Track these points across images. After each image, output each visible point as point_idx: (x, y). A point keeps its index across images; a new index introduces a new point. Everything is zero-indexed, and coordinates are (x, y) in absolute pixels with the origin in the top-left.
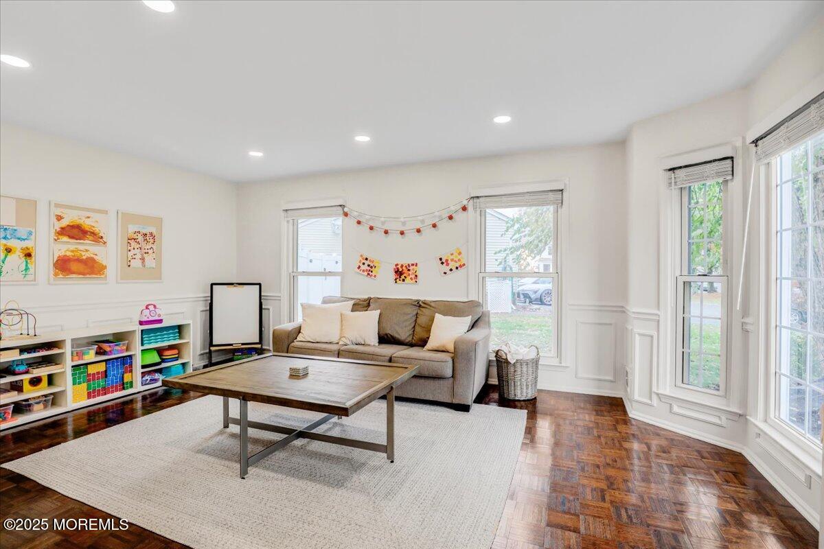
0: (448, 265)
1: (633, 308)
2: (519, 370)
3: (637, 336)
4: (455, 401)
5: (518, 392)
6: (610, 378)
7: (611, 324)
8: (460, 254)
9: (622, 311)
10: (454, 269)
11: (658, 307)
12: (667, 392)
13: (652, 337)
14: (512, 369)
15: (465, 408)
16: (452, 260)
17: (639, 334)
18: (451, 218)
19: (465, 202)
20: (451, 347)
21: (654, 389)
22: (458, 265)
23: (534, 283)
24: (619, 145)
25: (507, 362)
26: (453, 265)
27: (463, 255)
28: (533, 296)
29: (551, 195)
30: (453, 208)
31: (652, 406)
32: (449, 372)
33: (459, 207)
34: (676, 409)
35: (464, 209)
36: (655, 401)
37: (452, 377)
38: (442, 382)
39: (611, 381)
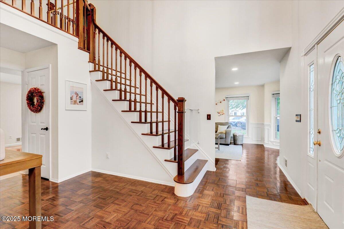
0: (220, 114)
1: (265, 123)
2: (239, 137)
3: (266, 129)
4: (226, 143)
5: (239, 143)
6: (260, 140)
7: (260, 127)
8: (223, 111)
9: (263, 124)
10: (221, 115)
11: (270, 123)
12: (272, 140)
13: (269, 129)
14: (237, 137)
15: (228, 145)
16: (221, 112)
17: (267, 129)
18: (221, 102)
19: (224, 99)
20: (225, 132)
21: (270, 140)
22: (222, 114)
23: (233, 119)
24: (263, 86)
25: (236, 136)
26: (221, 114)
27: (224, 111)
28: (233, 124)
29: (246, 98)
30: (221, 100)
31: (269, 144)
32: (225, 137)
33: (223, 100)
34: (274, 144)
35: (224, 100)
36: (270, 143)
37: (225, 138)
38: (223, 139)
39: (261, 141)
